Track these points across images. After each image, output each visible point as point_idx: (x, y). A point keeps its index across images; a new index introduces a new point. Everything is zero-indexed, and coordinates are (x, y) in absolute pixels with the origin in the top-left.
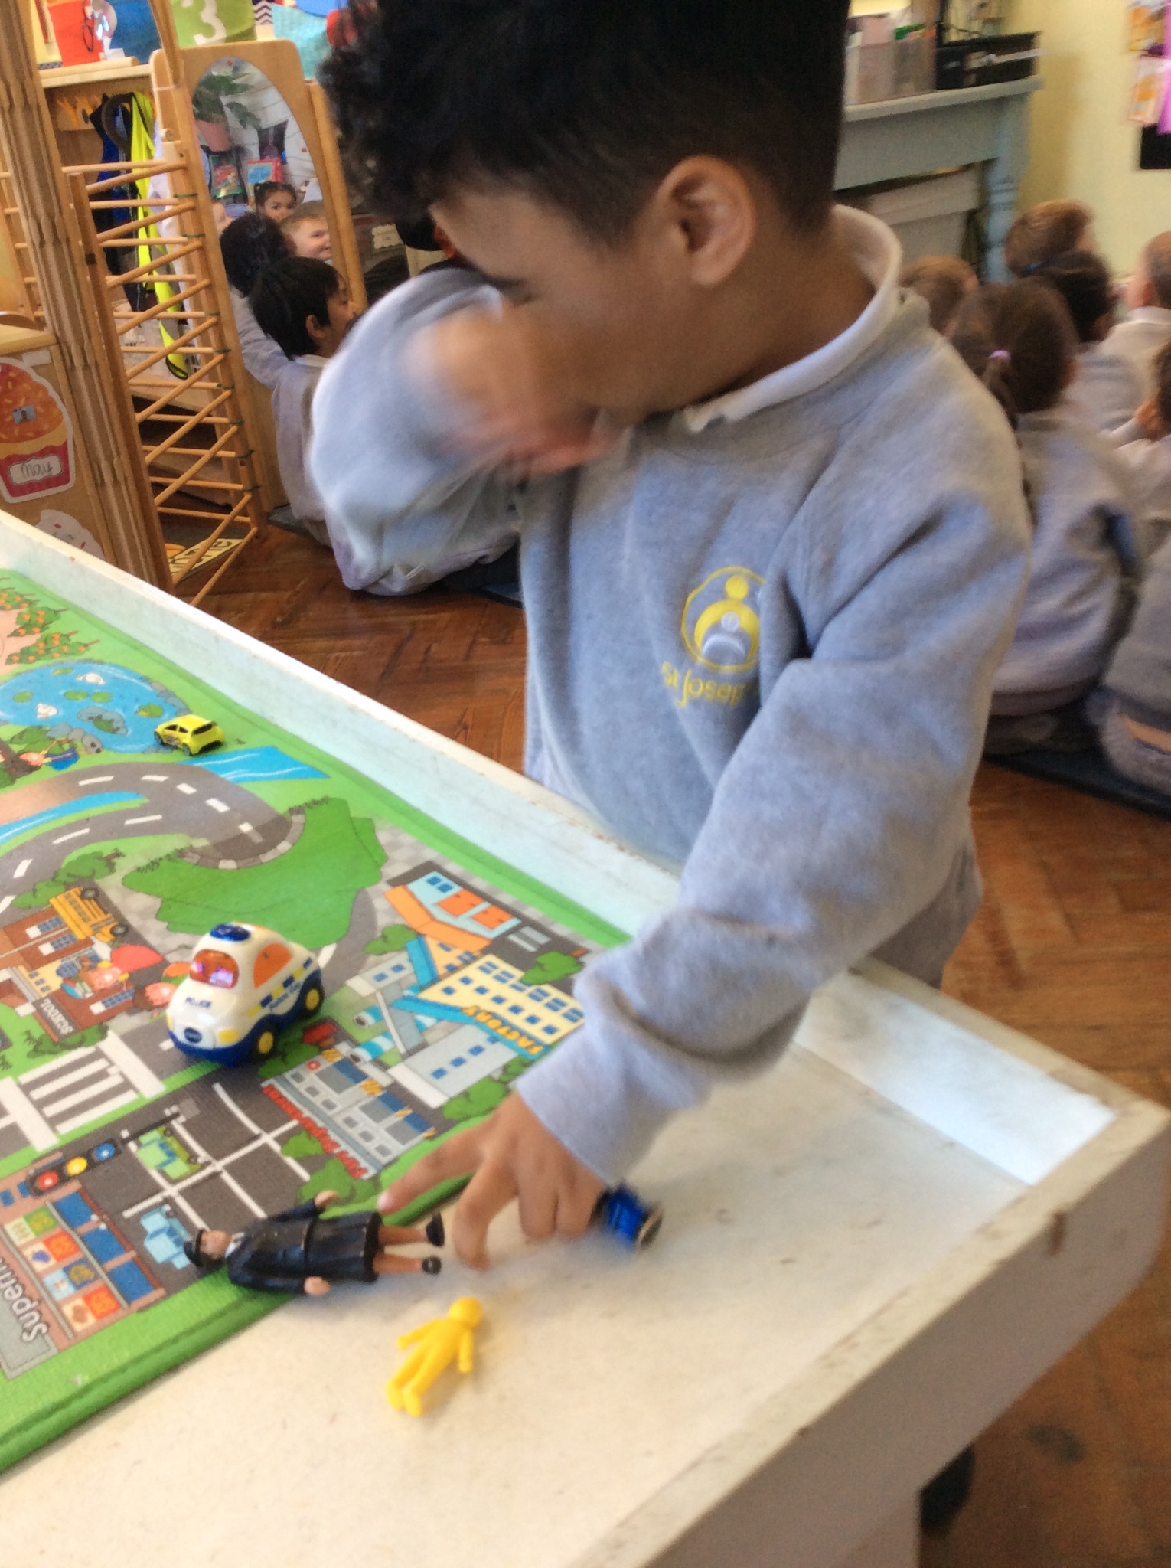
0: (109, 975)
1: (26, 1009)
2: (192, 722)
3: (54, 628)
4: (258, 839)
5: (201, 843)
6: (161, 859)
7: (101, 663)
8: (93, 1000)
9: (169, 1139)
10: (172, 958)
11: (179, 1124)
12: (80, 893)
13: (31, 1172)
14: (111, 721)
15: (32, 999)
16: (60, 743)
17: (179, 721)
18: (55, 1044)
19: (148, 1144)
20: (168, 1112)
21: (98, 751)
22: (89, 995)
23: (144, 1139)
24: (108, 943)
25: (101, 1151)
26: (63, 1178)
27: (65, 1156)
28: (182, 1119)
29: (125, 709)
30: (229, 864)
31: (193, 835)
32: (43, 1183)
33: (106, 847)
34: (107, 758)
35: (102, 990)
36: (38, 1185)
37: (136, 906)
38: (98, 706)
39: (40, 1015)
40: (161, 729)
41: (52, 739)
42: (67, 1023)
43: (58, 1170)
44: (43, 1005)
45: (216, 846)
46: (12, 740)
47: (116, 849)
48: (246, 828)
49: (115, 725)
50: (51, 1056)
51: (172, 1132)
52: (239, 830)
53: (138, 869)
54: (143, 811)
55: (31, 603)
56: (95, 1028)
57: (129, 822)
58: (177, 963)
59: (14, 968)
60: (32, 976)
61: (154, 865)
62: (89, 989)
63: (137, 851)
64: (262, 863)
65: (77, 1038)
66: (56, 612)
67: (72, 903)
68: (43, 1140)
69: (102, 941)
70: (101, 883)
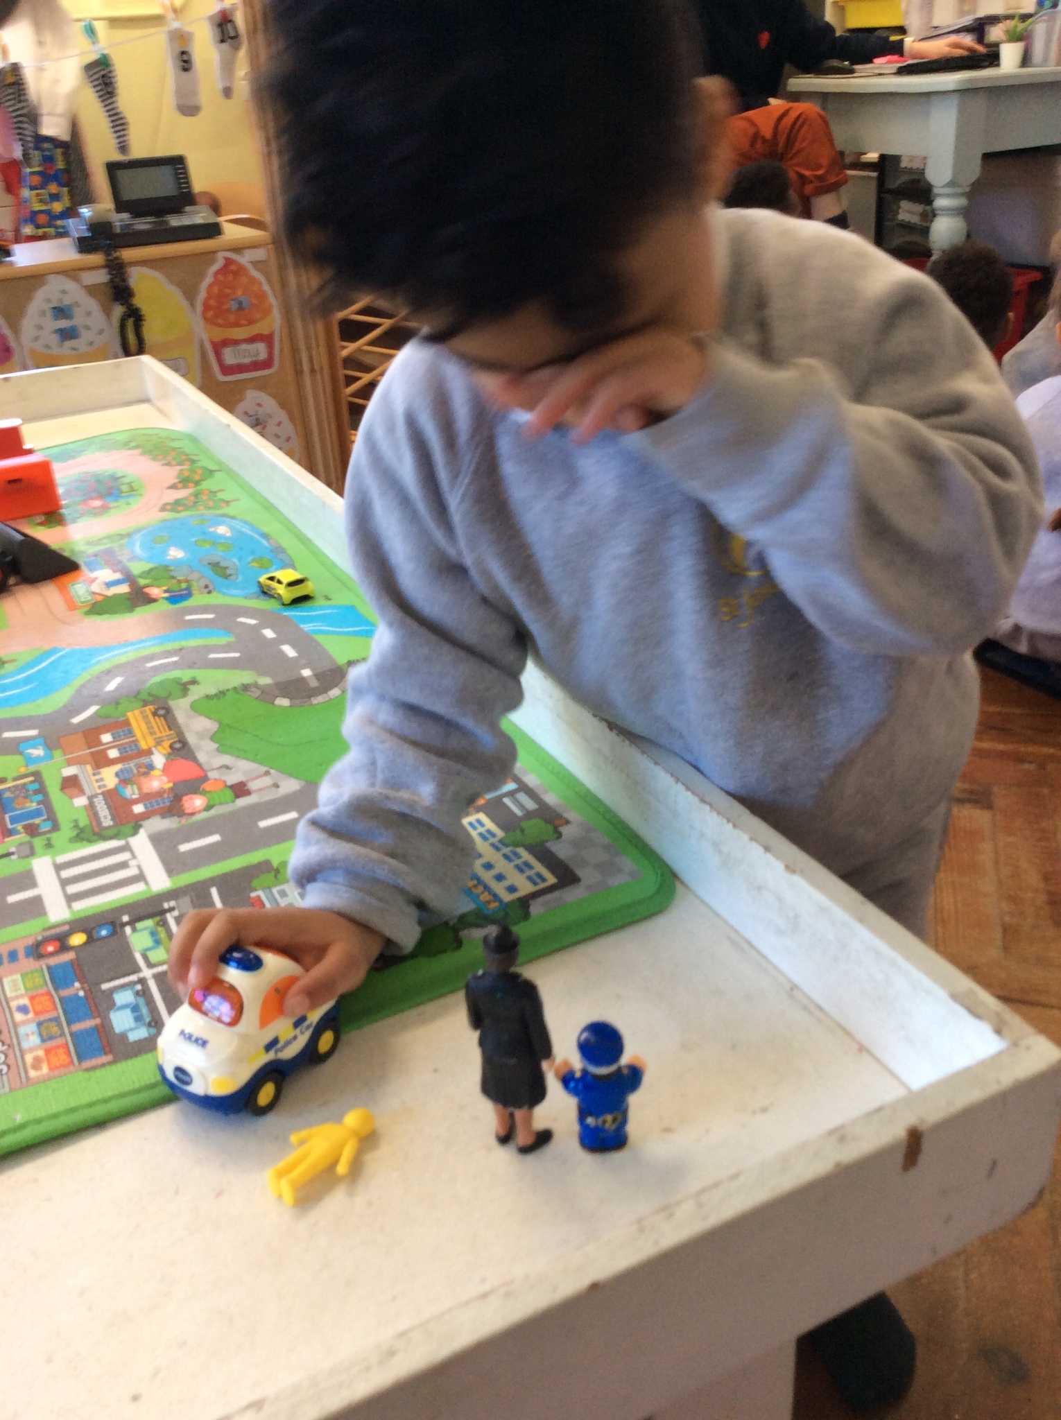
0: (157, 782)
1: (81, 801)
2: (287, 575)
3: (205, 485)
4: (314, 683)
5: (265, 681)
6: (228, 690)
7: (233, 518)
8: (136, 802)
9: (160, 929)
10: (212, 775)
11: (172, 916)
12: (153, 710)
13: (40, 938)
14: (226, 568)
15: (88, 793)
16: (180, 582)
17: (278, 574)
18: (95, 834)
19: (141, 930)
20: (166, 906)
21: (209, 592)
22: (134, 797)
23: (139, 925)
24: (164, 755)
25: (100, 931)
26: (64, 947)
27: (71, 929)
28: (176, 913)
29: (240, 559)
30: (284, 702)
31: (261, 673)
32: (46, 950)
33: (186, 675)
34: (216, 599)
35: (147, 794)
36: (41, 950)
37: (196, 728)
38: (218, 555)
39: (91, 807)
40: (263, 579)
41: (173, 577)
42: (109, 817)
43: (61, 941)
44: (95, 800)
45: (277, 685)
46: (141, 576)
47: (194, 677)
48: (306, 673)
49: (229, 572)
50: (89, 844)
51: (164, 924)
52: (300, 673)
53: (208, 697)
54: (227, 648)
55: (193, 462)
56: (126, 823)
57: (212, 656)
58: (215, 779)
59: (82, 766)
60: (94, 774)
61: (222, 694)
62: (136, 791)
63: (211, 681)
64: (312, 705)
65: (111, 832)
66: (212, 472)
67: (145, 717)
68: (58, 912)
69: (161, 753)
70: (172, 703)
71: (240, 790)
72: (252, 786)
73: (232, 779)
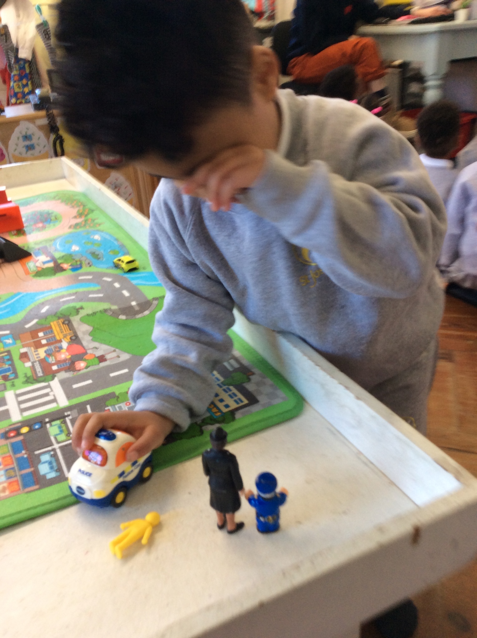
0: (64, 355)
1: (28, 364)
2: (127, 258)
3: (90, 216)
4: (137, 308)
5: (114, 307)
6: (97, 312)
7: (102, 231)
8: (54, 364)
9: (63, 425)
10: (89, 352)
11: (68, 419)
12: (62, 321)
13: (7, 429)
14: (98, 255)
15: (32, 360)
16: (77, 262)
17: (123, 258)
18: (34, 380)
19: (55, 425)
20: (66, 414)
21: (90, 266)
22: (53, 362)
23: (54, 423)
25: (35, 426)
26: (18, 434)
27: (21, 425)
28: (70, 417)
29: (104, 251)
30: (123, 317)
31: (113, 304)
32: (10, 435)
33: (78, 305)
34: (93, 269)
35: (59, 361)
36: (8, 435)
37: (82, 329)
38: (95, 248)
39: (33, 368)
40: (115, 260)
41: (74, 259)
42: (41, 372)
43: (17, 430)
44: (35, 364)
45: (120, 309)
46: (60, 258)
47: (82, 306)
48: (134, 303)
49: (99, 257)
50: (31, 384)
51: (65, 422)
52: (130, 304)
53: (88, 315)
54: (98, 292)
55: (84, 206)
56: (49, 374)
57: (91, 296)
58: (90, 354)
59: (29, 348)
60: (35, 352)
61: (94, 314)
62: (54, 360)
63: (89, 308)
64: (136, 318)
65: (43, 379)
66: (92, 210)
67: (59, 325)
68: (16, 417)
69: (66, 341)
70: (72, 318)
71: (102, 359)
72: (108, 357)
73: (99, 353)
